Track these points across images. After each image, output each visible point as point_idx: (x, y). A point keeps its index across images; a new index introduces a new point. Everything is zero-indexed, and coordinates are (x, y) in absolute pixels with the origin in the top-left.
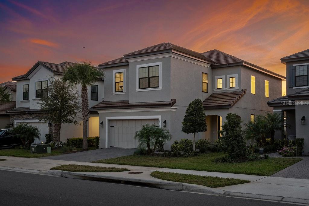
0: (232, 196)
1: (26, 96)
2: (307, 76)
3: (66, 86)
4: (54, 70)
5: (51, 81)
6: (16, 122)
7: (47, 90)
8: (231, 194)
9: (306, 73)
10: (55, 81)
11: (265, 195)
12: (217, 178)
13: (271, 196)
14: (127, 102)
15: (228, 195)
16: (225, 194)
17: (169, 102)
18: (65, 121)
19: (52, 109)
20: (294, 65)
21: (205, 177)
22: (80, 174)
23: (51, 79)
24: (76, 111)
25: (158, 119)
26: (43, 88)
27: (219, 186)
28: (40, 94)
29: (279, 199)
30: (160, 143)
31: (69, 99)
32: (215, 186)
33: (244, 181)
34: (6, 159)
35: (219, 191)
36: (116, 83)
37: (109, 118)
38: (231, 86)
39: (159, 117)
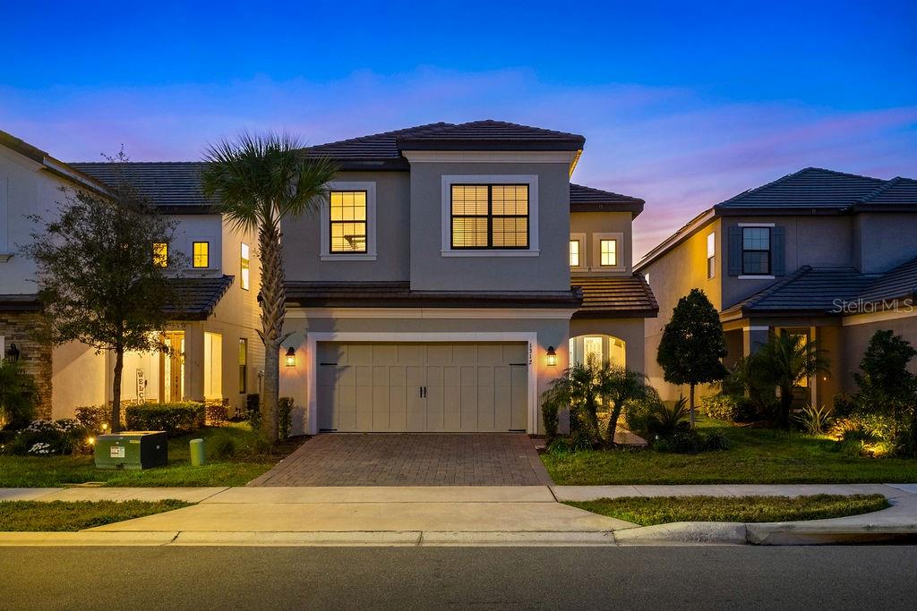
2: (768, 254)
9: (765, 246)
14: (406, 284)
17: (567, 294)
20: (740, 225)
25: (527, 342)
36: (331, 222)
37: (324, 337)
38: (604, 262)
39: (531, 337)
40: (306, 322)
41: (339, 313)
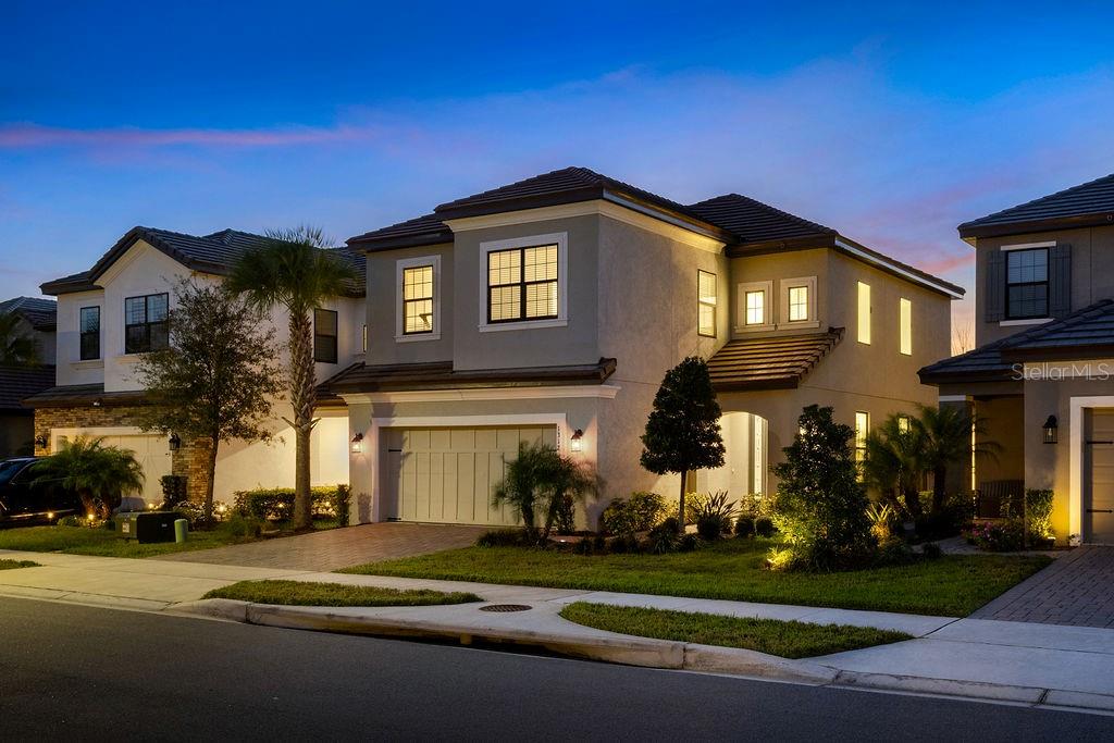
0: (865, 686)
1: (90, 345)
2: (1045, 286)
3: (233, 311)
4: (190, 256)
5: (183, 296)
6: (56, 434)
7: (166, 324)
8: (859, 681)
9: (1042, 276)
10: (194, 293)
11: (982, 684)
12: (795, 626)
13: (1002, 686)
14: (449, 365)
15: (851, 682)
16: (839, 680)
17: (594, 368)
18: (230, 430)
19: (186, 390)
20: (1003, 248)
21: (753, 623)
22: (314, 614)
23: (181, 289)
24: (267, 397)
25: (555, 425)
26: (151, 319)
27: (813, 653)
28: (140, 339)
29: (1034, 696)
30: (561, 508)
31: (243, 357)
32: (797, 654)
33: (890, 633)
34: (35, 562)
35: (816, 670)
36: (405, 302)
37: (383, 422)
38: (794, 317)
39: (559, 419)
40: (372, 408)
41: (395, 397)
